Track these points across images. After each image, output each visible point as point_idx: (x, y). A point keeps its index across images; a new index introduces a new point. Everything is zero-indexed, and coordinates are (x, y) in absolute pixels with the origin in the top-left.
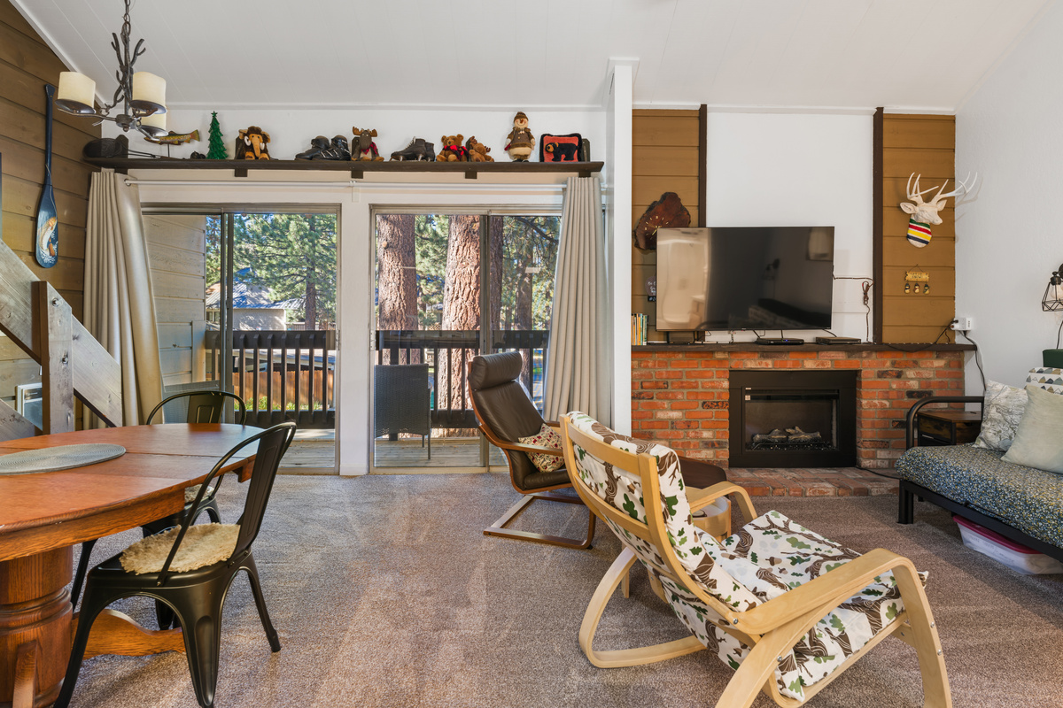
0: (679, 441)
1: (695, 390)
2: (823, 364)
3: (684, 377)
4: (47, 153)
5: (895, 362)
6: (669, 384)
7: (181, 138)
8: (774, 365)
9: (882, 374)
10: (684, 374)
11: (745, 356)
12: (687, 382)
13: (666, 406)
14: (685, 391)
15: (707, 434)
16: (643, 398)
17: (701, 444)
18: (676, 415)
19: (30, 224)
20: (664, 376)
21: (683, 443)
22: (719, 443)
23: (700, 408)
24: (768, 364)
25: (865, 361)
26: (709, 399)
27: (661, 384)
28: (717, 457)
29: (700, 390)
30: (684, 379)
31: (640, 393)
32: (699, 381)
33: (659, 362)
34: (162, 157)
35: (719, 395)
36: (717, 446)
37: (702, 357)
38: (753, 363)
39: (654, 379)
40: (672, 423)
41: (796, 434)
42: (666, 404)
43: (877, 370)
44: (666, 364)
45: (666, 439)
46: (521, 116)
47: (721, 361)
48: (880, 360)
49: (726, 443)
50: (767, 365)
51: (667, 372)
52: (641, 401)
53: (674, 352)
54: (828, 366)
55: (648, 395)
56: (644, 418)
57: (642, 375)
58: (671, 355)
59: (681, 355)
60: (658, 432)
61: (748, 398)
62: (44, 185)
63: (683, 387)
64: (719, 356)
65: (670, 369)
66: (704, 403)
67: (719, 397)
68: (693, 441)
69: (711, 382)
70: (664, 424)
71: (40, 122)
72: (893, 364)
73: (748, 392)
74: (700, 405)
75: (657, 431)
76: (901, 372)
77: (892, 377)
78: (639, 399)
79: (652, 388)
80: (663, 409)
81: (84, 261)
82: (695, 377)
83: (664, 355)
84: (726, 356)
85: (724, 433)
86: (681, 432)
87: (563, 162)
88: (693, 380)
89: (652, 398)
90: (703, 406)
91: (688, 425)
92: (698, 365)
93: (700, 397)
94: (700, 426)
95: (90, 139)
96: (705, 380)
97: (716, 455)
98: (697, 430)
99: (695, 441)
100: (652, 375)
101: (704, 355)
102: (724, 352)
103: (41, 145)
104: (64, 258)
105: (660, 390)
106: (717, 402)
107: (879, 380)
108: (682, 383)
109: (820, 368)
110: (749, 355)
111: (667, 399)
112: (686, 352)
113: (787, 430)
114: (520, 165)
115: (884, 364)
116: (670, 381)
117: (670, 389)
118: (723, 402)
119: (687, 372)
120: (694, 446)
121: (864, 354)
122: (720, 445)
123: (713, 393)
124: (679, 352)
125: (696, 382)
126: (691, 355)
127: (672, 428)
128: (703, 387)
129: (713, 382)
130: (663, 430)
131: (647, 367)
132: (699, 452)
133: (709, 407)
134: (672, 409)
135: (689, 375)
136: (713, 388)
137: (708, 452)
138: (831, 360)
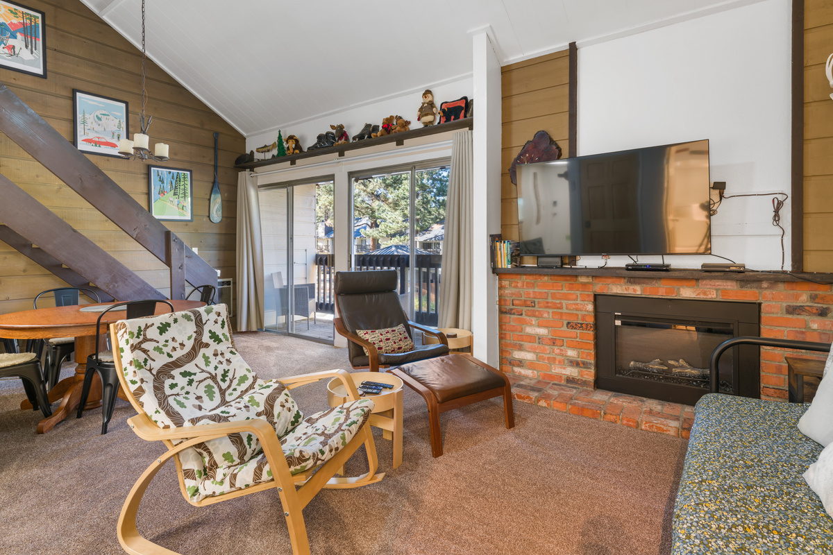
0: (545, 356)
1: (560, 311)
2: (705, 294)
3: (550, 297)
4: (216, 167)
5: (816, 296)
6: (536, 303)
7: (269, 148)
8: (644, 291)
9: (792, 310)
10: (550, 295)
11: (609, 281)
12: (552, 302)
13: (534, 323)
14: (551, 311)
15: (571, 353)
16: (514, 314)
17: (566, 361)
18: (542, 331)
19: (208, 202)
20: (532, 295)
21: (549, 358)
22: (584, 363)
23: (565, 328)
24: (637, 290)
25: (767, 292)
26: (573, 320)
27: (529, 303)
28: (582, 376)
29: (564, 310)
30: (550, 300)
31: (511, 309)
32: (564, 302)
33: (527, 283)
34: (262, 160)
35: (584, 317)
36: (581, 365)
37: (566, 280)
38: (618, 288)
39: (523, 298)
40: (539, 339)
41: (682, 367)
42: (534, 321)
43: (785, 305)
44: (533, 286)
45: (534, 352)
46: (428, 92)
47: (584, 284)
48: (791, 292)
49: (590, 364)
50: (635, 290)
51: (533, 292)
52: (512, 316)
53: (540, 275)
54: (712, 295)
55: (518, 312)
56: (514, 331)
57: (512, 294)
58: (537, 277)
59: (546, 278)
60: (526, 345)
61: (618, 323)
62: (214, 183)
63: (548, 307)
64: (583, 280)
65: (536, 290)
66: (568, 323)
67: (583, 318)
68: (559, 358)
69: (575, 304)
70: (531, 338)
71: (212, 151)
72: (813, 298)
73: (617, 317)
74: (565, 325)
75: (526, 343)
76: (827, 309)
77: (811, 314)
78: (511, 314)
79: (521, 306)
80: (531, 325)
81: (236, 218)
82: (560, 299)
83: (531, 277)
84: (590, 280)
85: (589, 354)
86: (547, 347)
87: (452, 121)
88: (558, 301)
89: (521, 315)
90: (567, 326)
91: (553, 342)
92: (562, 287)
93: (564, 317)
94: (565, 344)
95: (239, 155)
96: (569, 302)
97: (581, 374)
98: (562, 348)
99: (560, 357)
100: (521, 294)
101: (568, 278)
102: (588, 276)
103: (212, 163)
104: (226, 217)
105: (528, 308)
106: (581, 324)
107: (790, 316)
108: (547, 303)
109: (702, 297)
110: (614, 280)
111: (534, 316)
112: (551, 275)
113: (670, 362)
114: (428, 130)
115: (797, 297)
116: (536, 301)
117: (536, 308)
118: (587, 325)
119: (551, 293)
120: (560, 362)
121: (765, 285)
122: (585, 365)
123: (577, 315)
124: (545, 275)
125: (560, 303)
126: (556, 278)
127: (539, 343)
128: (567, 308)
129: (577, 304)
130: (531, 344)
131: (516, 287)
132: (564, 368)
133: (573, 328)
134: (539, 326)
135: (554, 296)
136: (577, 310)
137: (573, 370)
138: (717, 290)
